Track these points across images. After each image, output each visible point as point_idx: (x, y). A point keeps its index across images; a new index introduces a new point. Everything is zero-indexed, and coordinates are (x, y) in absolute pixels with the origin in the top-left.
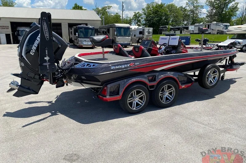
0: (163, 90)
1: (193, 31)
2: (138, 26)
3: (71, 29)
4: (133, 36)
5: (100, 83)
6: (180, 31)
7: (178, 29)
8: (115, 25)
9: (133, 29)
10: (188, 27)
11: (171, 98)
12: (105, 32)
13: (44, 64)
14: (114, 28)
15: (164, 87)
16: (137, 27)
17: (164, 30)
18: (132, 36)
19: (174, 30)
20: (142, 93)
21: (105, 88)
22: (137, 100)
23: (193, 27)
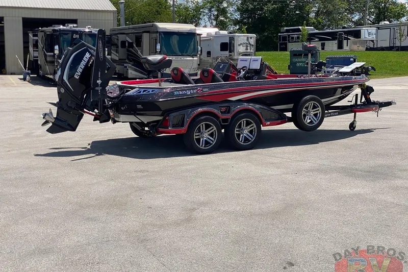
0: (240, 126)
1: (373, 41)
2: (216, 30)
3: (34, 36)
4: (204, 54)
5: (160, 113)
6: (336, 41)
7: (333, 36)
8: (156, 27)
9: (204, 35)
10: (360, 31)
11: (251, 138)
12: (129, 43)
13: (97, 88)
14: (154, 35)
15: (241, 122)
16: (213, 31)
17: (293, 38)
18: (200, 55)
19: (321, 39)
20: (212, 127)
21: (167, 118)
22: (206, 136)
23: (373, 30)
